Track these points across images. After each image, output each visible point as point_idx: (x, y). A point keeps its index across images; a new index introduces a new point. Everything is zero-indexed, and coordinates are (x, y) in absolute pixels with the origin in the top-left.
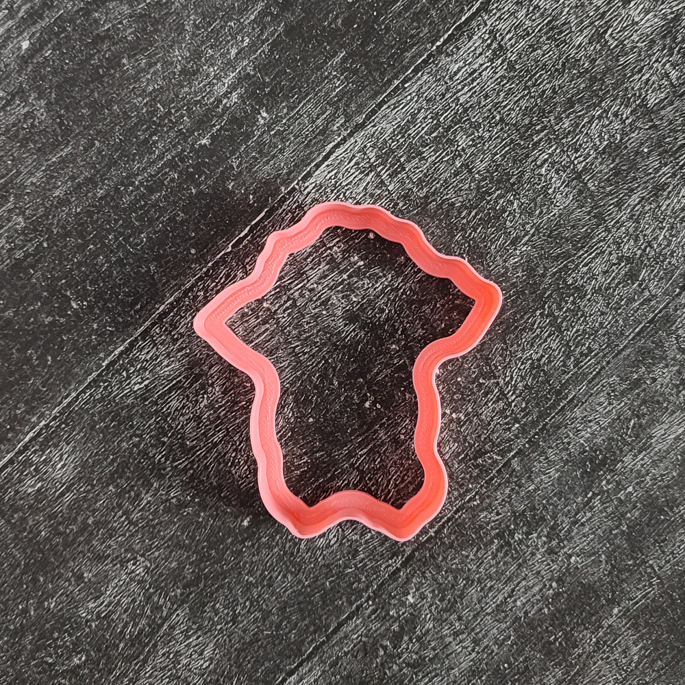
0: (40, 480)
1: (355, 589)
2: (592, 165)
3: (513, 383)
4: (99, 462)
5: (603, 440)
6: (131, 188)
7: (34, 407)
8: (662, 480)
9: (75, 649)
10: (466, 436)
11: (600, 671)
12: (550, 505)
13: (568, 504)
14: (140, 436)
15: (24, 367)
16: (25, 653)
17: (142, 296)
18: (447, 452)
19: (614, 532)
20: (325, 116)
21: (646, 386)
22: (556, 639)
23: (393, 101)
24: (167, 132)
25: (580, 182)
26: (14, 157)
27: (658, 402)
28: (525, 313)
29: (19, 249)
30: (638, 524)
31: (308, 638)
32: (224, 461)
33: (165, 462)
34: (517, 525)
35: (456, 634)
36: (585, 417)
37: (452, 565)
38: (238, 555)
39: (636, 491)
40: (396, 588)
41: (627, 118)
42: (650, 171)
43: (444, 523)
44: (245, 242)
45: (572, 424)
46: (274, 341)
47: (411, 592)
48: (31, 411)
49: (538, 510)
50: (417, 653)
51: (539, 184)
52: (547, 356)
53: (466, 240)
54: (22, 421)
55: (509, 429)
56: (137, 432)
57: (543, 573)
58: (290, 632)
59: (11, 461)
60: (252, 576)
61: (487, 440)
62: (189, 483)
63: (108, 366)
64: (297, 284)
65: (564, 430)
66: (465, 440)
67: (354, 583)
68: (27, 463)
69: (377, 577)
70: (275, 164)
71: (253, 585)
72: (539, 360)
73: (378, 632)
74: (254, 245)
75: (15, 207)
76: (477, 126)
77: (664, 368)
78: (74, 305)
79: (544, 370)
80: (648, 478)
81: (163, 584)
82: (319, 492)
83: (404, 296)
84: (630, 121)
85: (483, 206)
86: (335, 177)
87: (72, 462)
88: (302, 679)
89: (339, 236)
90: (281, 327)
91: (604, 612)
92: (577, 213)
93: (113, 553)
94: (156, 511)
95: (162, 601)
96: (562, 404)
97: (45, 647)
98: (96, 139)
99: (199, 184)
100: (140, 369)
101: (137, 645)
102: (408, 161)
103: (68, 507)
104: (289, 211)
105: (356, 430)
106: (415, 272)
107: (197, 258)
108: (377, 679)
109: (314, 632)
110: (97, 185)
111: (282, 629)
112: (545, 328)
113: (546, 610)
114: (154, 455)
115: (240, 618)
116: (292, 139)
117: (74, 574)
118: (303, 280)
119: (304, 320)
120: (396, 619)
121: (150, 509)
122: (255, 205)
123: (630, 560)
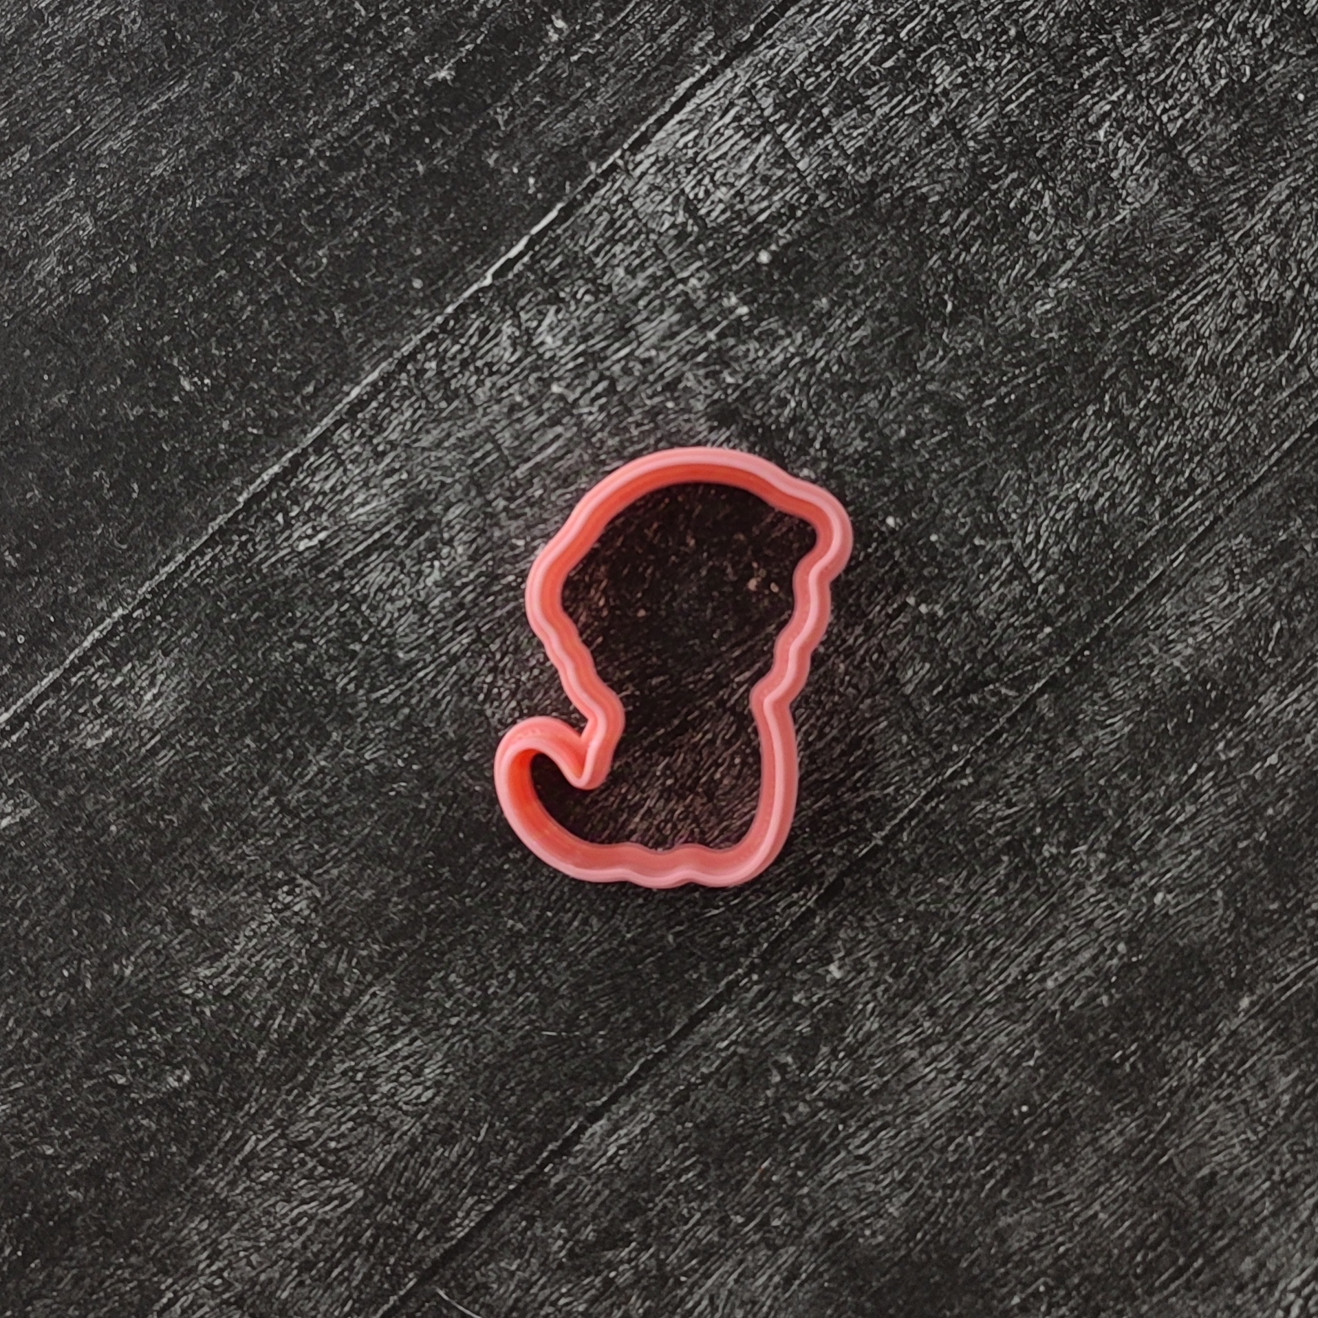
0: (112, 723)
1: (725, 950)
2: (1195, 124)
3: (1041, 546)
4: (227, 690)
5: (1219, 660)
6: (300, 162)
7: (104, 581)
9: (170, 1058)
10: (947, 650)
11: (1214, 1123)
12: (1116, 787)
13: (1149, 787)
14: (307, 640)
15: (87, 503)
16: (74, 1063)
17: (317, 368)
18: (910, 681)
19: (1242, 845)
20: (676, 27)
21: (1303, 555)
22: (1124, 1058)
24: (372, 56)
25: (1174, 157)
26: (78, 102)
28: (1065, 411)
29: (83, 277)
30: (1288, 830)
31: (630, 1044)
32: (470, 691)
33: (356, 692)
34: (1047, 827)
35: (925, 1044)
36: (1183, 614)
37: (918, 904)
38: (495, 878)
39: (1284, 764)
40: (806, 950)
41: (1264, 35)
42: (1310, 137)
43: (903, 820)
44: (518, 267)
45: (1157, 628)
46: (571, 459)
47: (836, 956)
48: (96, 587)
49: (1090, 798)
50: (846, 1081)
51: (1092, 161)
52: (1107, 494)
53: (949, 270)
54: (81, 608)
55: (1032, 637)
56: (303, 632)
57: (1099, 924)
58: (593, 1034)
59: (55, 687)
60: (520, 920)
61: (989, 658)
62: (400, 733)
63: (248, 503)
64: (619, 350)
65: (1138, 641)
66: (945, 658)
67: (721, 938)
68: (88, 690)
69: (770, 925)
70: (578, 118)
71: (523, 937)
72: (1092, 502)
73: (771, 1036)
74: (534, 272)
75: (78, 197)
76: (972, 48)
78: (186, 385)
79: (1101, 522)
80: (1309, 738)
81: (344, 934)
82: (655, 754)
83: (827, 375)
84: (1270, 40)
85: (983, 202)
86: (696, 144)
87: (174, 690)
88: (616, 1128)
89: (701, 258)
90: (586, 431)
91: (1221, 1004)
92: (1168, 217)
93: (250, 870)
94: (335, 788)
95: (342, 966)
96: (1137, 590)
97: (112, 1053)
98: (236, 69)
99: (432, 156)
100: (310, 510)
101: (291, 1054)
102: (837, 114)
103: (163, 776)
104: (605, 209)
105: (729, 633)
106: (848, 328)
107: (426, 297)
108: (765, 1130)
109: (643, 1034)
110: (236, 156)
111: (579, 1028)
112: (1104, 439)
113: (1105, 999)
114: (335, 677)
115: (495, 1004)
116: (613, 70)
117: (171, 910)
118: (630, 342)
119: (630, 419)
120: (805, 1011)
121: (323, 783)
122: (540, 196)
123: (1273, 901)
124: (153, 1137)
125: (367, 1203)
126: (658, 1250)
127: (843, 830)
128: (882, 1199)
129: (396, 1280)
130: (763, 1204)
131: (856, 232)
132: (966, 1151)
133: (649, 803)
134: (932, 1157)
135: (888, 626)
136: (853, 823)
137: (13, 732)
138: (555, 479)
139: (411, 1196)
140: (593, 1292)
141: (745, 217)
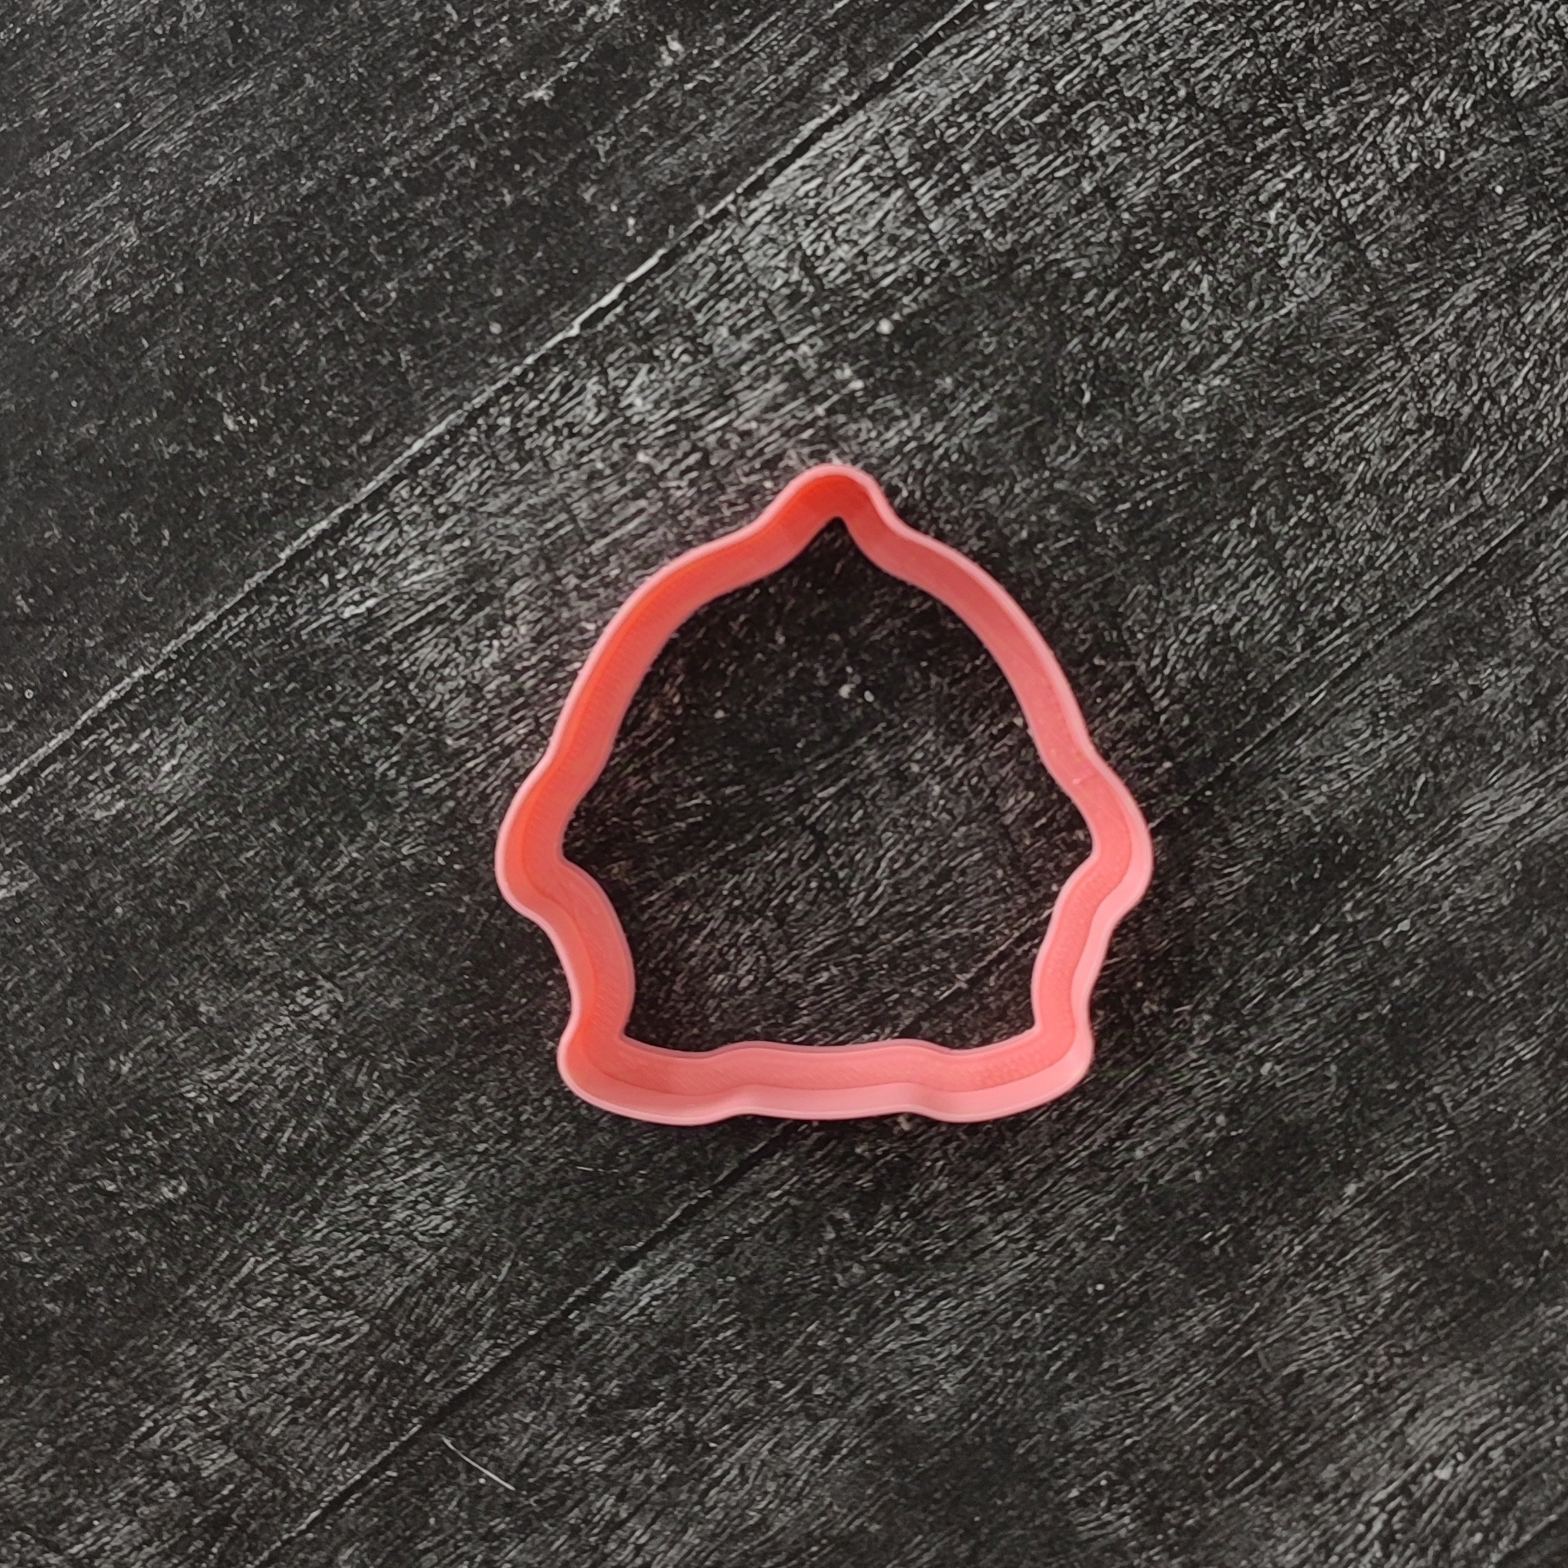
0: (125, 794)
2: (1378, 211)
3: (1167, 671)
4: (255, 766)
5: (1354, 812)
6: (373, 181)
7: (125, 636)
8: (1476, 912)
9: (167, 1165)
11: (1306, 1318)
12: (1228, 943)
13: (1265, 947)
14: (347, 717)
15: (111, 547)
16: (60, 1165)
17: (377, 415)
18: (1011, 810)
19: (1362, 1017)
20: (805, 59)
21: (1457, 703)
22: (1214, 1240)
23: (956, 39)
24: (462, 67)
25: (1352, 247)
26: (128, 96)
27: (1482, 740)
28: (1207, 522)
29: (122, 294)
30: (1415, 1004)
31: (672, 1187)
33: (396, 779)
34: (1149, 982)
35: (996, 1209)
36: (1319, 758)
38: (536, 995)
39: (1417, 931)
41: (1464, 116)
42: (1505, 236)
43: (991, 962)
44: (610, 318)
45: (1288, 772)
46: (653, 538)
48: (116, 642)
49: (1199, 953)
50: (907, 1244)
51: (1259, 245)
52: (1245, 619)
54: (97, 664)
55: (1150, 772)
57: (1198, 1092)
58: (634, 1172)
59: (64, 749)
62: (442, 828)
63: (290, 560)
64: (715, 419)
65: (1267, 784)
68: (100, 755)
70: (688, 154)
72: (1228, 626)
73: (828, 1188)
74: (628, 325)
75: (122, 203)
76: (1135, 108)
77: (1499, 666)
78: (230, 423)
79: (1235, 649)
80: (1446, 905)
81: (367, 1044)
82: (723, 871)
83: (945, 464)
84: (1470, 123)
85: (1133, 283)
86: (818, 194)
87: (195, 762)
88: (651, 1276)
89: (814, 322)
90: (673, 507)
91: (1324, 1189)
92: (1338, 315)
93: (267, 967)
94: (367, 883)
95: (362, 1079)
96: (1269, 727)
97: (103, 1156)
98: (309, 71)
99: (522, 185)
100: (359, 573)
101: (300, 1171)
102: (979, 171)
103: (177, 857)
104: (712, 259)
105: (815, 743)
106: (972, 414)
107: (503, 345)
108: (815, 1291)
109: (688, 1176)
110: (302, 170)
111: (618, 1166)
112: (1247, 557)
113: (1197, 1175)
114: (375, 760)
115: (527, 1132)
116: (731, 103)
117: (178, 1004)
118: (728, 412)
119: (723, 498)
120: (866, 1164)
121: (354, 877)
122: (639, 239)
123: (1392, 1081)
124: (142, 1250)
125: (372, 1339)
126: (688, 1412)
127: (925, 969)
128: (937, 1374)
129: (398, 1425)
130: (806, 1370)
131: (990, 307)
132: (1032, 1329)
133: (712, 925)
134: (994, 1333)
135: (991, 748)
136: (936, 962)
137: (14, 796)
138: (635, 559)
139: (420, 1335)
140: (613, 1452)
141: (867, 280)
